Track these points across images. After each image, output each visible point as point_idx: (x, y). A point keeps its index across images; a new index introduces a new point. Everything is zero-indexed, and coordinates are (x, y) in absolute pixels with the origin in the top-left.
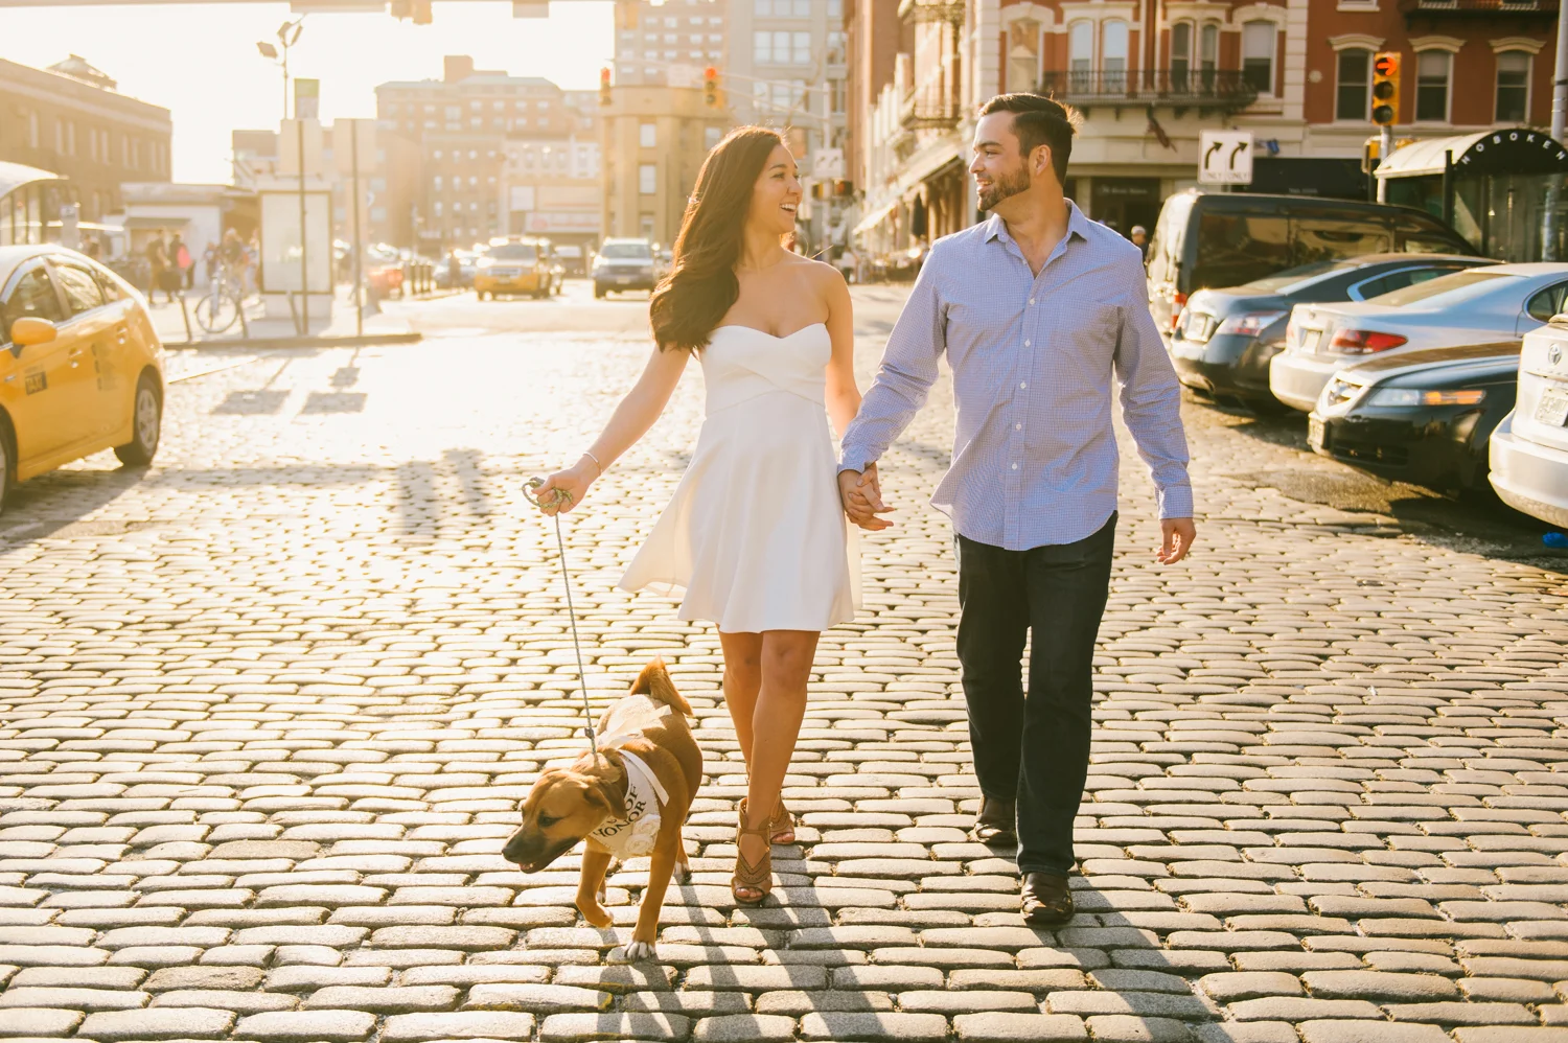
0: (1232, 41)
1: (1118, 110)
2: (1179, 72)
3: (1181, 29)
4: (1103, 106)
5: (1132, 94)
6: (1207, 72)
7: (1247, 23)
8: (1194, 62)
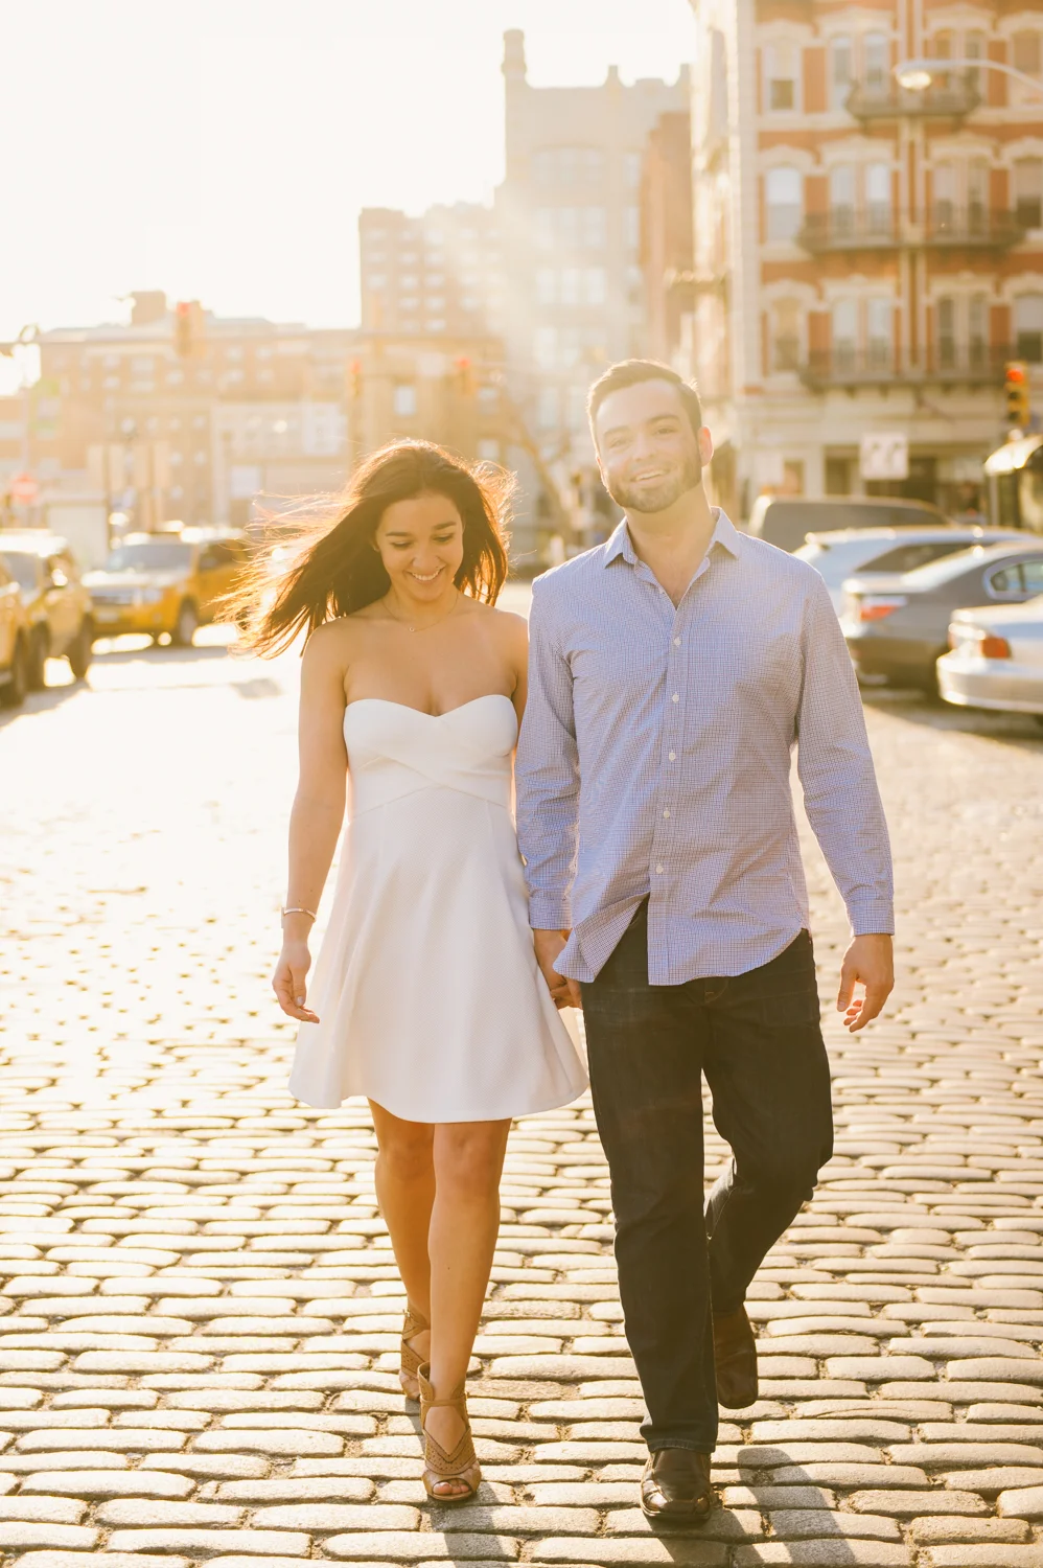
0: (1001, 315)
1: (884, 388)
2: (947, 348)
3: (946, 305)
4: (868, 385)
5: (898, 372)
6: (976, 349)
7: (1019, 296)
8: (962, 336)
